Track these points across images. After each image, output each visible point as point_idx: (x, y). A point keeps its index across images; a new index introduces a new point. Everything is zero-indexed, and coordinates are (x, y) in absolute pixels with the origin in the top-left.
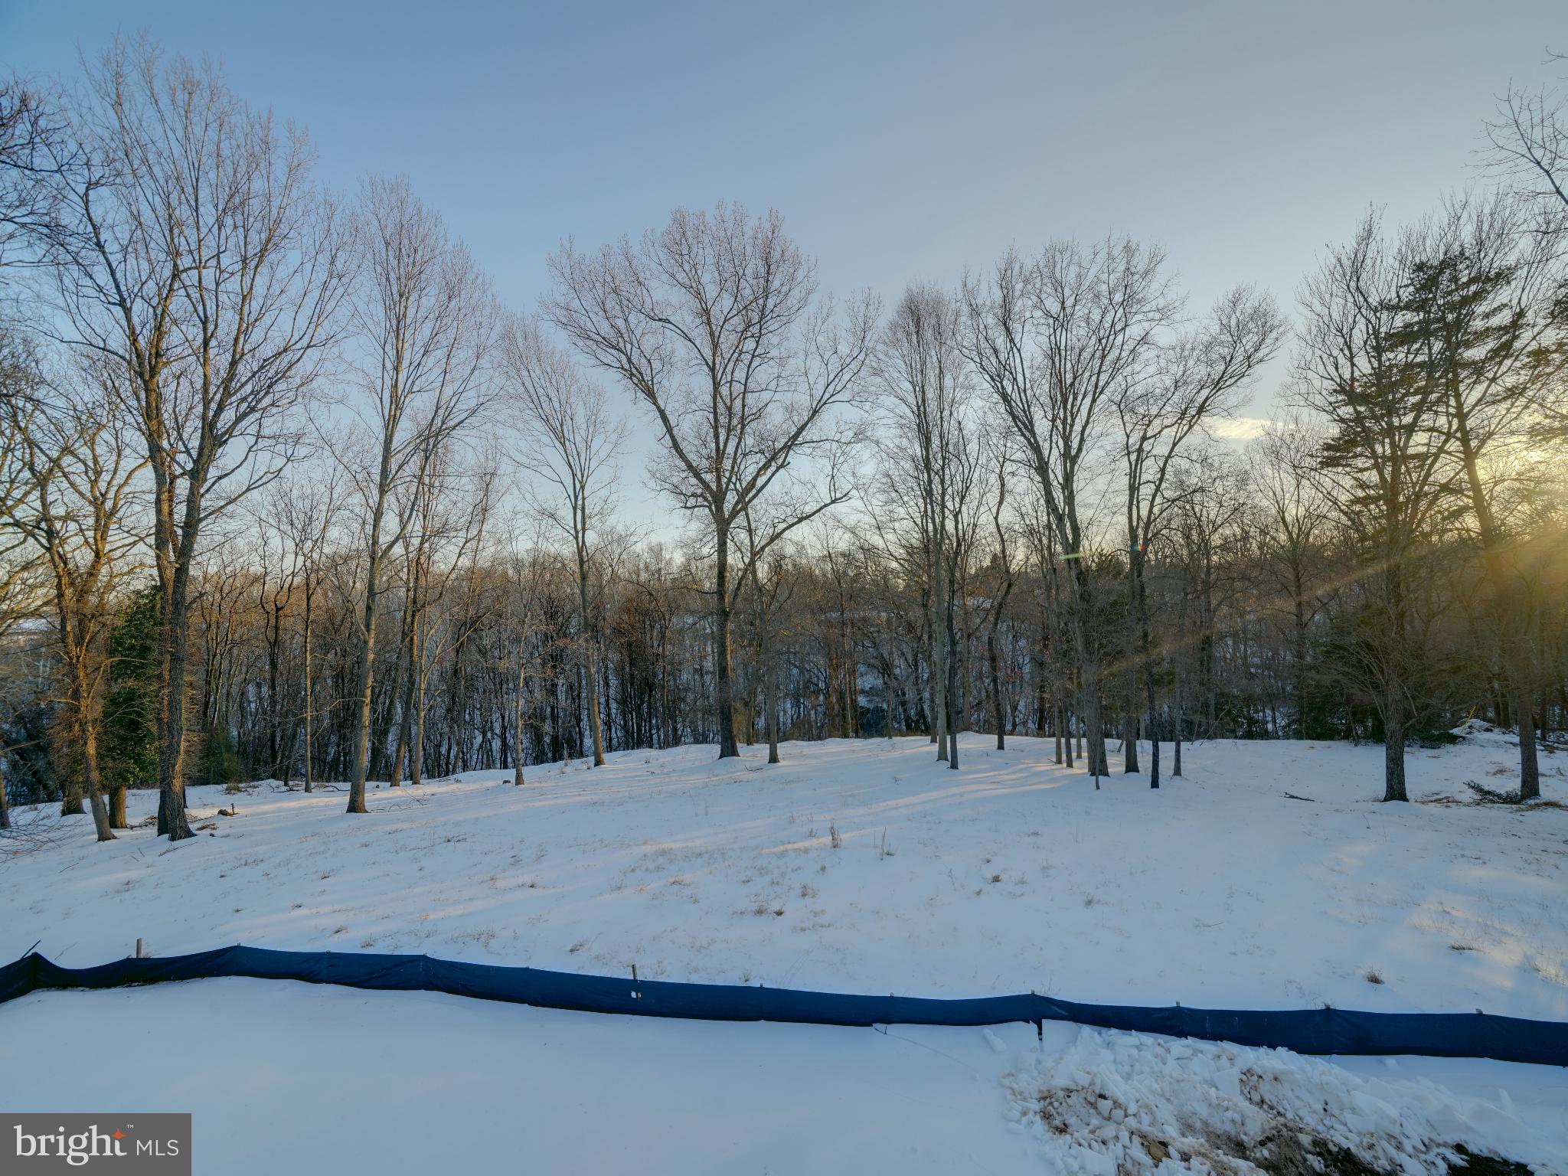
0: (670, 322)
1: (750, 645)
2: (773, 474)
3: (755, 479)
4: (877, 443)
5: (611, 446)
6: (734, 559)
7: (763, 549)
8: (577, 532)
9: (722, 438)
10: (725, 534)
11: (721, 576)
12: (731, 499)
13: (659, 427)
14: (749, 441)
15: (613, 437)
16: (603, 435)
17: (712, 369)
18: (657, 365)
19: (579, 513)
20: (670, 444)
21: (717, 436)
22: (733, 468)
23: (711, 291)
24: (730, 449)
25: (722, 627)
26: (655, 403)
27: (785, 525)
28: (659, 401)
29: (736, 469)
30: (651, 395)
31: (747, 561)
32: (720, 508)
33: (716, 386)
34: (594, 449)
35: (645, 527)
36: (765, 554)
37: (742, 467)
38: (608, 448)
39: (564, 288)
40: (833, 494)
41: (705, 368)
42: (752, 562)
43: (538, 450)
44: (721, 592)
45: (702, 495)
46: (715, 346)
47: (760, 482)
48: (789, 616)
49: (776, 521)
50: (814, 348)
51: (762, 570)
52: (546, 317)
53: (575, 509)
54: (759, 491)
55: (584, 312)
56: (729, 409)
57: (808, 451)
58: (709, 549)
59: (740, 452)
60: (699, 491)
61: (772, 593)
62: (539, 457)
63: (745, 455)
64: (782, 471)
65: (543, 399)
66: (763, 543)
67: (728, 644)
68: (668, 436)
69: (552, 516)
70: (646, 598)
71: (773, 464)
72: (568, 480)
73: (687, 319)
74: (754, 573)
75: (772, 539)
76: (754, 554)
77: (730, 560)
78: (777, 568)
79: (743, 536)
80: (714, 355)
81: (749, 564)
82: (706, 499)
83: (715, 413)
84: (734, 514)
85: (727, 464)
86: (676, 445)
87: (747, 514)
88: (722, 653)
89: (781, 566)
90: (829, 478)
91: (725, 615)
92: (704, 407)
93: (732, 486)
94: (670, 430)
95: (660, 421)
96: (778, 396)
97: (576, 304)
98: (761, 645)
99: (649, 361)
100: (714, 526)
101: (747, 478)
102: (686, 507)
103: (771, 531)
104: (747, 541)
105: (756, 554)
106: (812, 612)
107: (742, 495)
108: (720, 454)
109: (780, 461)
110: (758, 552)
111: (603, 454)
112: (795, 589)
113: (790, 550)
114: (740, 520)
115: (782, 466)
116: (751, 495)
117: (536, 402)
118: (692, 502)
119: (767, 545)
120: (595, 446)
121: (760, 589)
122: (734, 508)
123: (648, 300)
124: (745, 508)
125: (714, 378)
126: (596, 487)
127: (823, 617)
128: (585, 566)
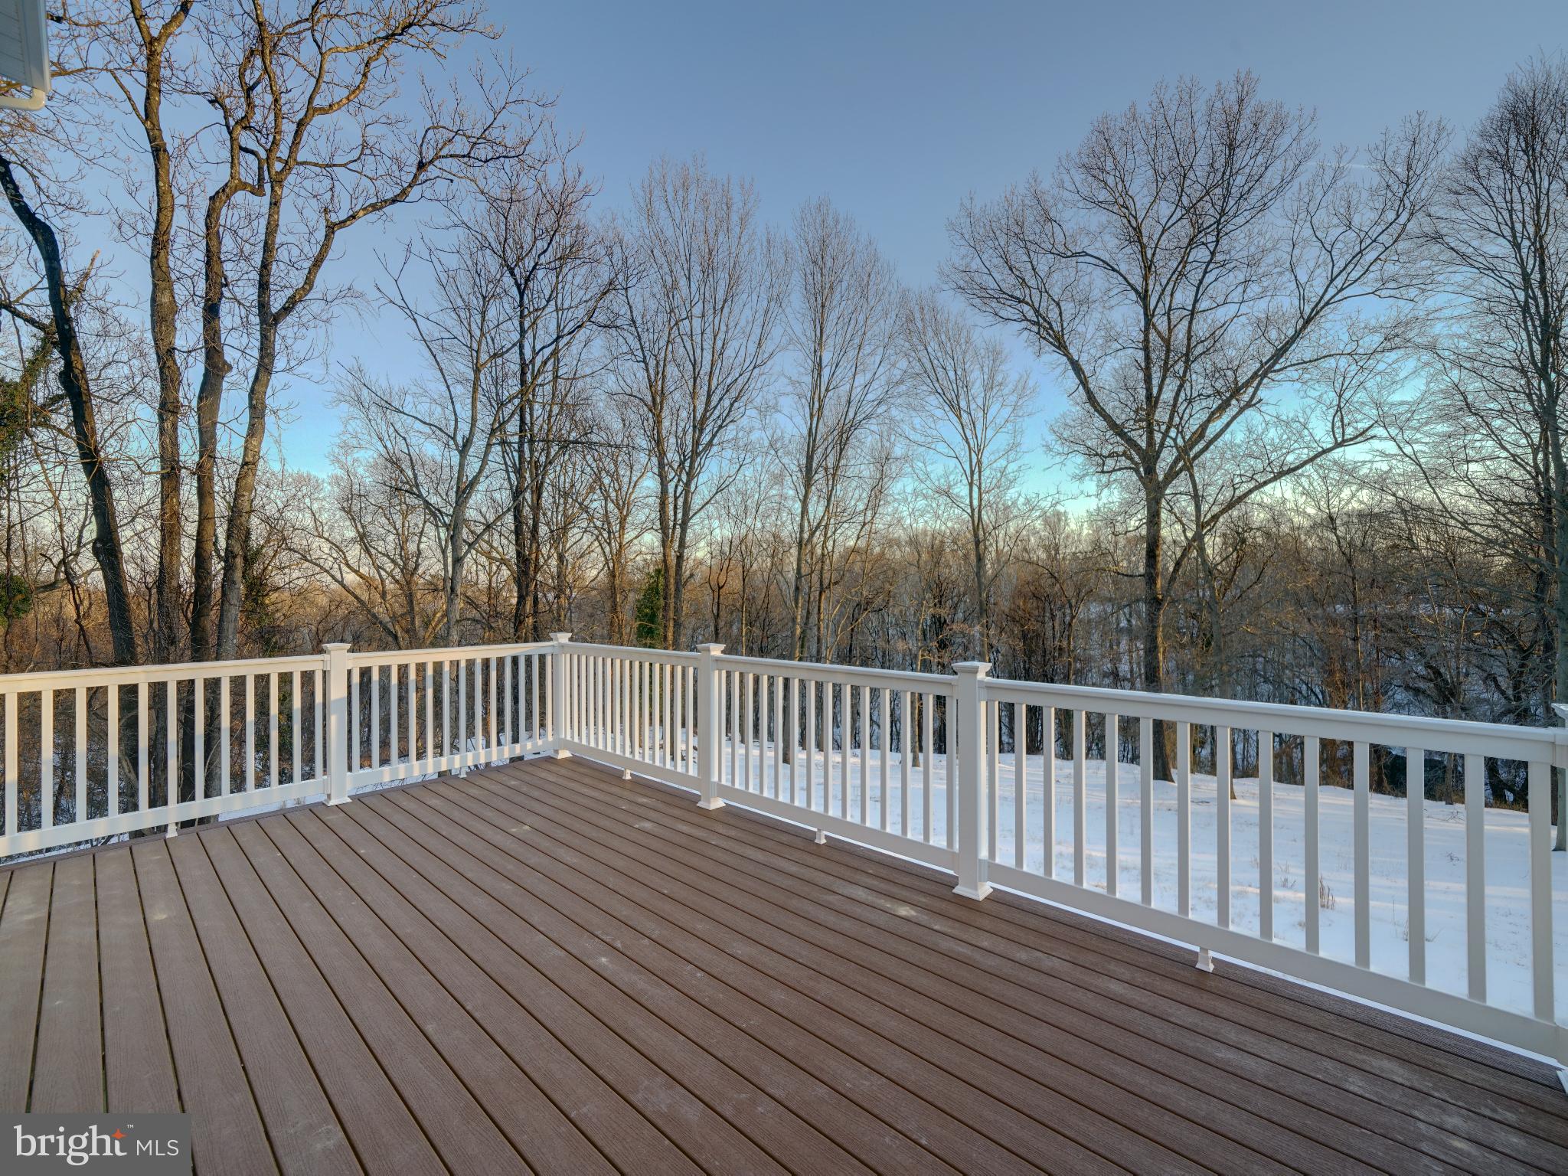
0: (1087, 254)
1: (1193, 643)
2: (1234, 418)
3: (1204, 427)
4: (1432, 348)
5: (1009, 409)
6: (1170, 532)
7: (1215, 518)
8: (973, 510)
9: (1155, 382)
10: (1158, 502)
11: (1152, 555)
12: (1167, 457)
13: (1072, 380)
14: (1198, 381)
15: (1013, 398)
16: (1001, 399)
17: (1144, 297)
18: (1068, 308)
19: (975, 489)
20: (1085, 397)
21: (1148, 380)
22: (1171, 418)
23: (1142, 199)
24: (1167, 395)
25: (1152, 619)
26: (1067, 354)
27: (1252, 485)
28: (1072, 350)
29: (1177, 420)
30: (1061, 346)
31: (1190, 535)
32: (1150, 471)
33: (1148, 317)
34: (990, 417)
35: (1050, 499)
36: (1219, 525)
37: (1186, 416)
38: (1006, 412)
39: (963, 251)
40: (1339, 432)
41: (1133, 295)
42: (1199, 537)
43: (932, 426)
44: (1150, 578)
45: (1124, 454)
46: (1148, 267)
47: (1211, 431)
48: (1257, 609)
49: (1237, 480)
50: (1307, 232)
51: (1213, 545)
52: (945, 287)
53: (971, 485)
54: (1211, 442)
55: (986, 271)
56: (1167, 342)
57: (1296, 375)
58: (1136, 522)
59: (1182, 395)
60: (1121, 449)
61: (1229, 576)
62: (935, 433)
63: (1190, 401)
64: (1248, 412)
65: (939, 370)
66: (1216, 509)
67: (1159, 640)
68: (1081, 387)
69: (947, 494)
70: (1047, 581)
71: (1234, 402)
72: (964, 455)
73: (1110, 243)
74: (1201, 550)
75: (1231, 505)
76: (1201, 526)
77: (1165, 532)
78: (1238, 540)
79: (1186, 504)
80: (1146, 278)
81: (1194, 539)
82: (1131, 459)
83: (1146, 349)
84: (1172, 475)
85: (1162, 414)
86: (1091, 398)
87: (1192, 476)
88: (1152, 650)
89: (1243, 541)
90: (1332, 411)
91: (1155, 603)
92: (1128, 344)
93: (1169, 442)
94: (1084, 382)
95: (1071, 373)
96: (1244, 309)
97: (976, 264)
98: (1209, 644)
99: (1058, 304)
100: (1143, 494)
101: (1194, 425)
102: (1103, 472)
103: (1228, 494)
104: (1191, 509)
105: (1203, 526)
106: (1299, 604)
107: (1183, 452)
108: (1152, 401)
109: (1246, 397)
110: (1208, 523)
111: (999, 421)
112: (1268, 571)
113: (1259, 517)
114: (1182, 483)
115: (1249, 405)
116: (1197, 449)
117: (933, 376)
118: (1110, 463)
119: (1223, 512)
120: (992, 411)
121: (1210, 572)
122: (1172, 467)
123: (1060, 238)
124: (1189, 468)
125: (1146, 308)
126: (993, 458)
127: (1319, 611)
128: (982, 546)
